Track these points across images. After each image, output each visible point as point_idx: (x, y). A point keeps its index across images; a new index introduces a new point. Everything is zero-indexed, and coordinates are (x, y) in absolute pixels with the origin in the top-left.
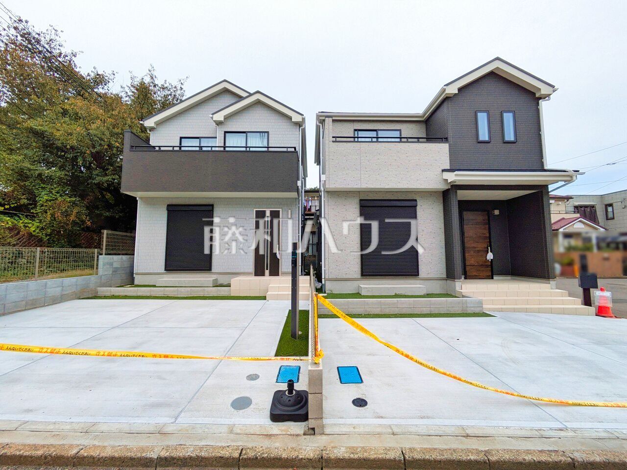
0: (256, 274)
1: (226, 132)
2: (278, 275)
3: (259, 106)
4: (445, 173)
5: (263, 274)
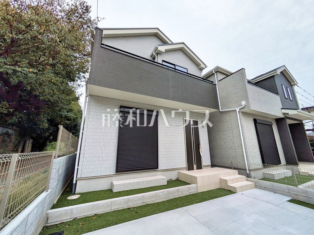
0: (189, 169)
1: (163, 61)
2: (201, 169)
3: (181, 52)
4: (283, 110)
5: (193, 169)
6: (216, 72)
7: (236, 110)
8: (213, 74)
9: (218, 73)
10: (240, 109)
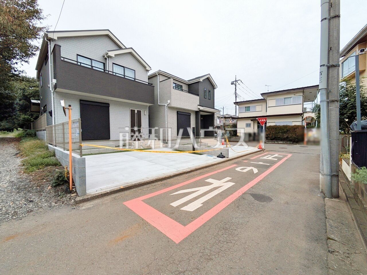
1: (113, 63)
3: (130, 55)
4: (198, 106)
6: (159, 74)
7: (165, 105)
8: (157, 75)
9: (160, 75)
10: (167, 105)
